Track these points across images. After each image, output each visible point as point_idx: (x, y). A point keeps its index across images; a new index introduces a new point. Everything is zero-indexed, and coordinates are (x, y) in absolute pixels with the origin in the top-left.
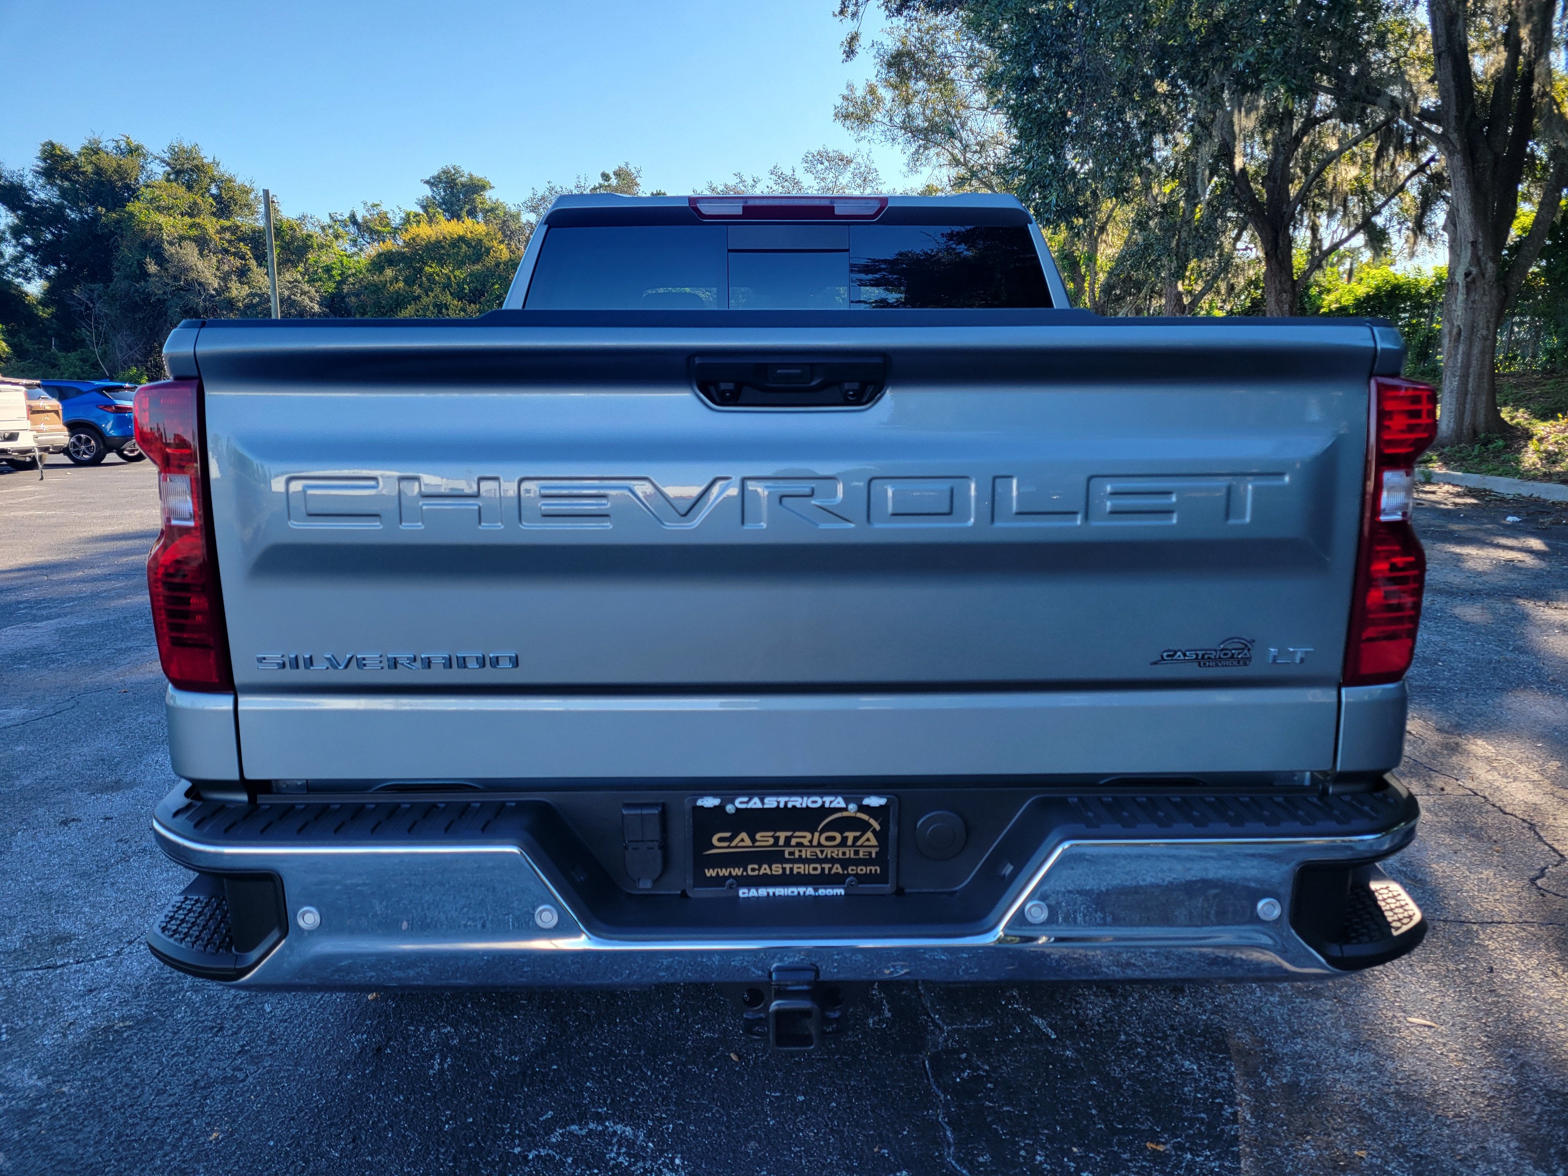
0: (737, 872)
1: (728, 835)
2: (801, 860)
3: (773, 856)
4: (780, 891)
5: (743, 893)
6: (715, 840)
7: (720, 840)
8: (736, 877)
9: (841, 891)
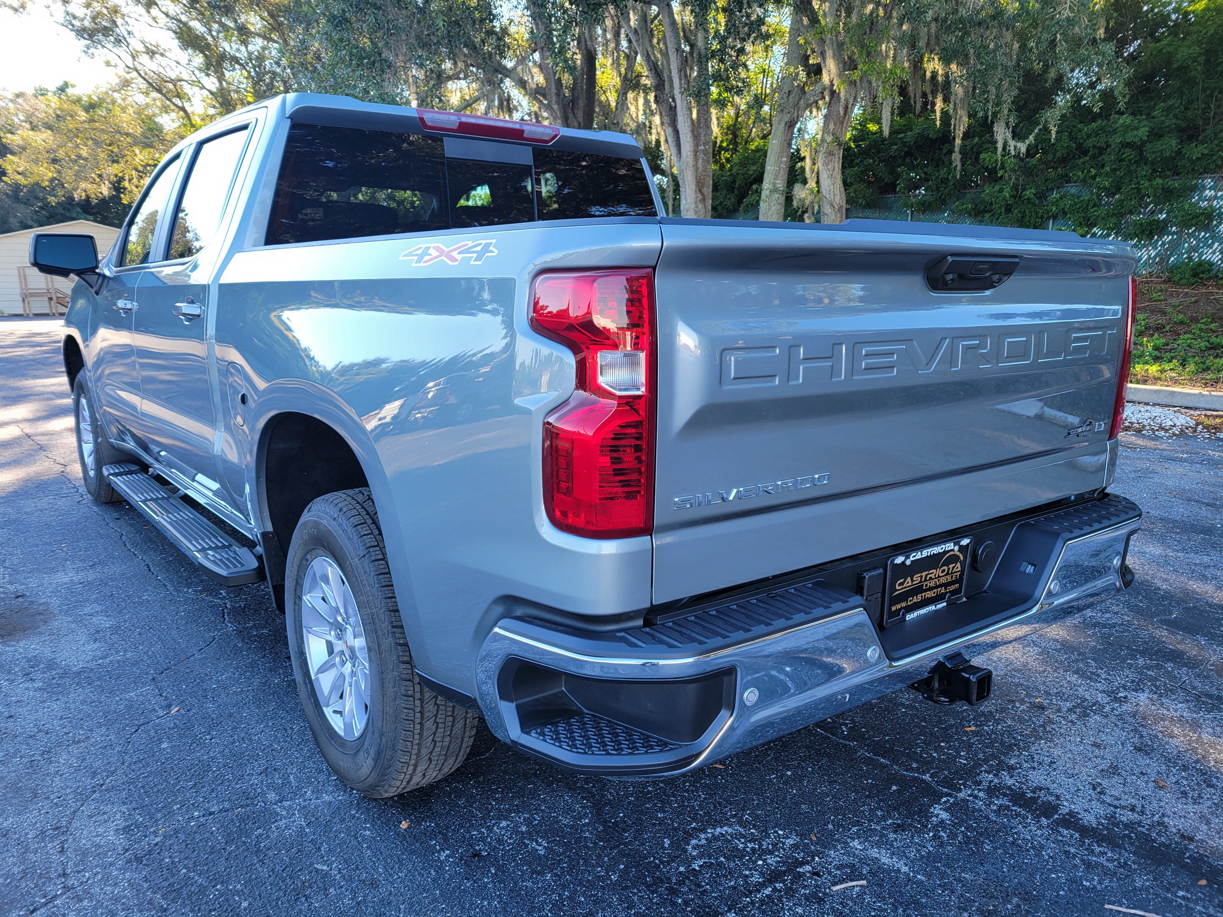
0: (904, 604)
1: (902, 580)
2: (931, 589)
3: (918, 590)
4: (923, 611)
5: (909, 617)
6: (898, 588)
7: (900, 585)
8: (904, 608)
9: (945, 604)
